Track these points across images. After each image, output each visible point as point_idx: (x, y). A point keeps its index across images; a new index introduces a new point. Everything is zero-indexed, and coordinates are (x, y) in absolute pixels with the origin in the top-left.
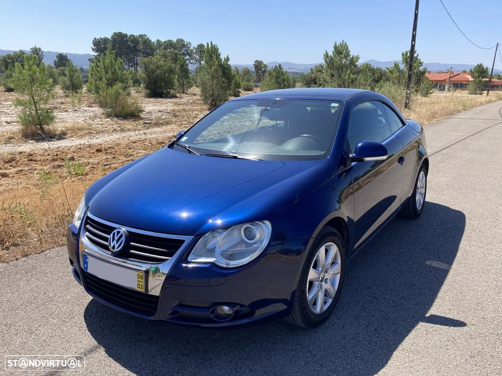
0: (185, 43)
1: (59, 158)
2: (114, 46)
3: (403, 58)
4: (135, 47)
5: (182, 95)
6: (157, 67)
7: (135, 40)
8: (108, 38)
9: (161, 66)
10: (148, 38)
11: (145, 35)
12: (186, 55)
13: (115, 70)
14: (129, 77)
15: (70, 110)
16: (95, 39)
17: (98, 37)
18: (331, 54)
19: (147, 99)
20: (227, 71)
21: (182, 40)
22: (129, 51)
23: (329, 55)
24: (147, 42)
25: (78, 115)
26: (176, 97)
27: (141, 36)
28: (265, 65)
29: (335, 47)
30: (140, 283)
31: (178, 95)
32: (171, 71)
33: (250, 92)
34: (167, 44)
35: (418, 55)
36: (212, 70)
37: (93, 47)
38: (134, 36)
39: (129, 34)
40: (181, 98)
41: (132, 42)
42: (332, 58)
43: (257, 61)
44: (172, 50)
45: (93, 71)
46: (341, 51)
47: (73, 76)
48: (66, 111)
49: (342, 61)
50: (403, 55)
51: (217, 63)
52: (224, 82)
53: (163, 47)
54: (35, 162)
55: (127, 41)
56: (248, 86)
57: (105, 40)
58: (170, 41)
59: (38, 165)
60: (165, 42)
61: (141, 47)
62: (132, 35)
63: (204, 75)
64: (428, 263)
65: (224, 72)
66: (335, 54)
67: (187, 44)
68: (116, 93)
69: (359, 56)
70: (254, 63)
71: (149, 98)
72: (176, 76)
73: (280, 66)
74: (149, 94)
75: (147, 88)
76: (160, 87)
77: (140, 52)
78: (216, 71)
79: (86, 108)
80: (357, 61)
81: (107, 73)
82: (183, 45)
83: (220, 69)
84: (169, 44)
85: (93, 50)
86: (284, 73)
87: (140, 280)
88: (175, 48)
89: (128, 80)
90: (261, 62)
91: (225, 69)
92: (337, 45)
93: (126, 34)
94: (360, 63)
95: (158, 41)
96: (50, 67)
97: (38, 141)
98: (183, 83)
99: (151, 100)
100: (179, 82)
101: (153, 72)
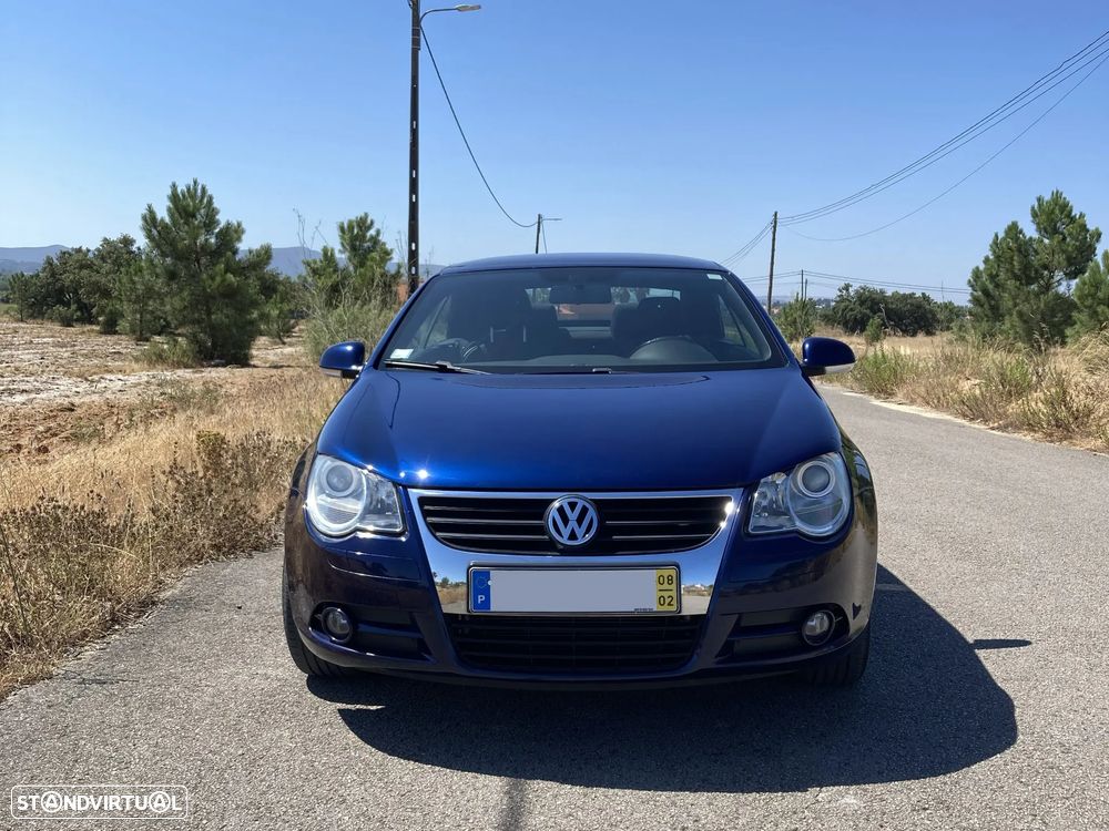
3: (342, 238)
18: (162, 214)
23: (159, 217)
29: (174, 197)
30: (666, 594)
35: (378, 232)
42: (166, 226)
46: (191, 208)
49: (196, 238)
50: (342, 229)
66: (177, 215)
69: (244, 226)
80: (239, 239)
87: (666, 586)
92: (179, 191)
94: (247, 244)
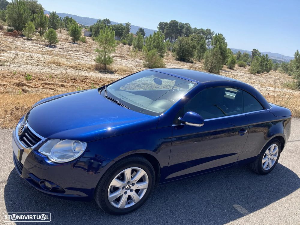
0: (211, 32)
1: (97, 83)
2: (170, 28)
4: (181, 30)
5: (197, 62)
6: (186, 44)
7: (182, 26)
8: (168, 23)
9: (189, 43)
10: (190, 26)
11: (189, 24)
12: (210, 39)
13: (159, 41)
14: (166, 47)
15: (129, 59)
16: (161, 22)
17: (162, 22)
19: (175, 61)
20: (224, 52)
21: (209, 30)
22: (177, 32)
23: (299, 53)
24: (188, 28)
25: (131, 63)
26: (192, 62)
27: (186, 24)
28: (259, 53)
31: (195, 62)
32: (194, 47)
33: (242, 68)
34: (200, 31)
36: (214, 51)
37: (158, 27)
38: (182, 24)
39: (179, 22)
40: (196, 64)
41: (180, 27)
43: (255, 50)
44: (202, 35)
45: (147, 40)
47: (139, 41)
48: (127, 59)
51: (219, 47)
52: (220, 59)
53: (197, 32)
54: (84, 83)
55: (177, 26)
56: (242, 64)
57: (166, 24)
58: (203, 29)
59: (84, 84)
60: (199, 29)
61: (185, 31)
62: (181, 23)
63: (209, 52)
64: (235, 206)
65: (222, 53)
67: (212, 32)
68: (152, 54)
70: (252, 50)
71: (177, 60)
72: (196, 51)
73: (267, 55)
74: (178, 58)
75: (178, 54)
76: (185, 56)
77: (183, 33)
78: (217, 51)
79: (138, 60)
81: (154, 42)
82: (210, 33)
83: (220, 51)
84: (202, 31)
85: (158, 28)
86: (268, 60)
88: (204, 34)
89: (165, 48)
90: (257, 50)
91: (223, 51)
93: (178, 22)
95: (195, 28)
96: (132, 34)
97: (100, 72)
98: (200, 55)
99: (177, 62)
100: (198, 54)
101: (183, 46)
